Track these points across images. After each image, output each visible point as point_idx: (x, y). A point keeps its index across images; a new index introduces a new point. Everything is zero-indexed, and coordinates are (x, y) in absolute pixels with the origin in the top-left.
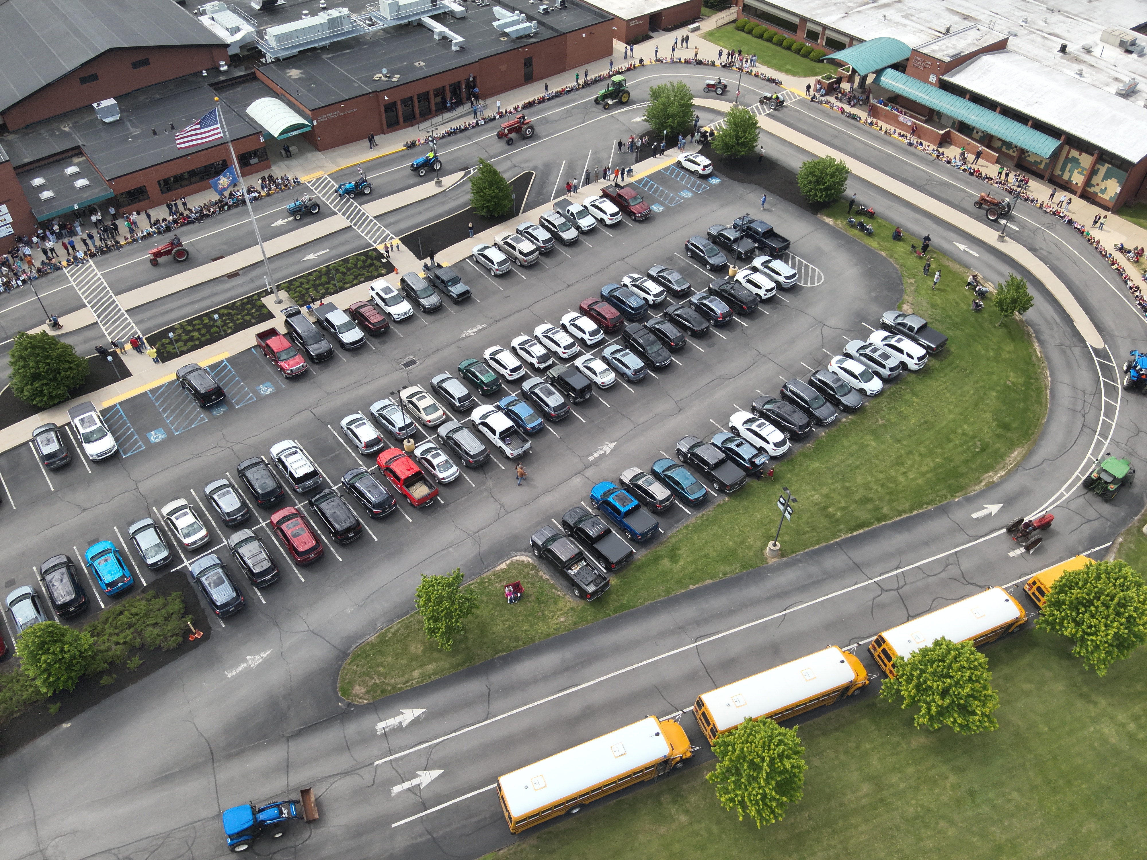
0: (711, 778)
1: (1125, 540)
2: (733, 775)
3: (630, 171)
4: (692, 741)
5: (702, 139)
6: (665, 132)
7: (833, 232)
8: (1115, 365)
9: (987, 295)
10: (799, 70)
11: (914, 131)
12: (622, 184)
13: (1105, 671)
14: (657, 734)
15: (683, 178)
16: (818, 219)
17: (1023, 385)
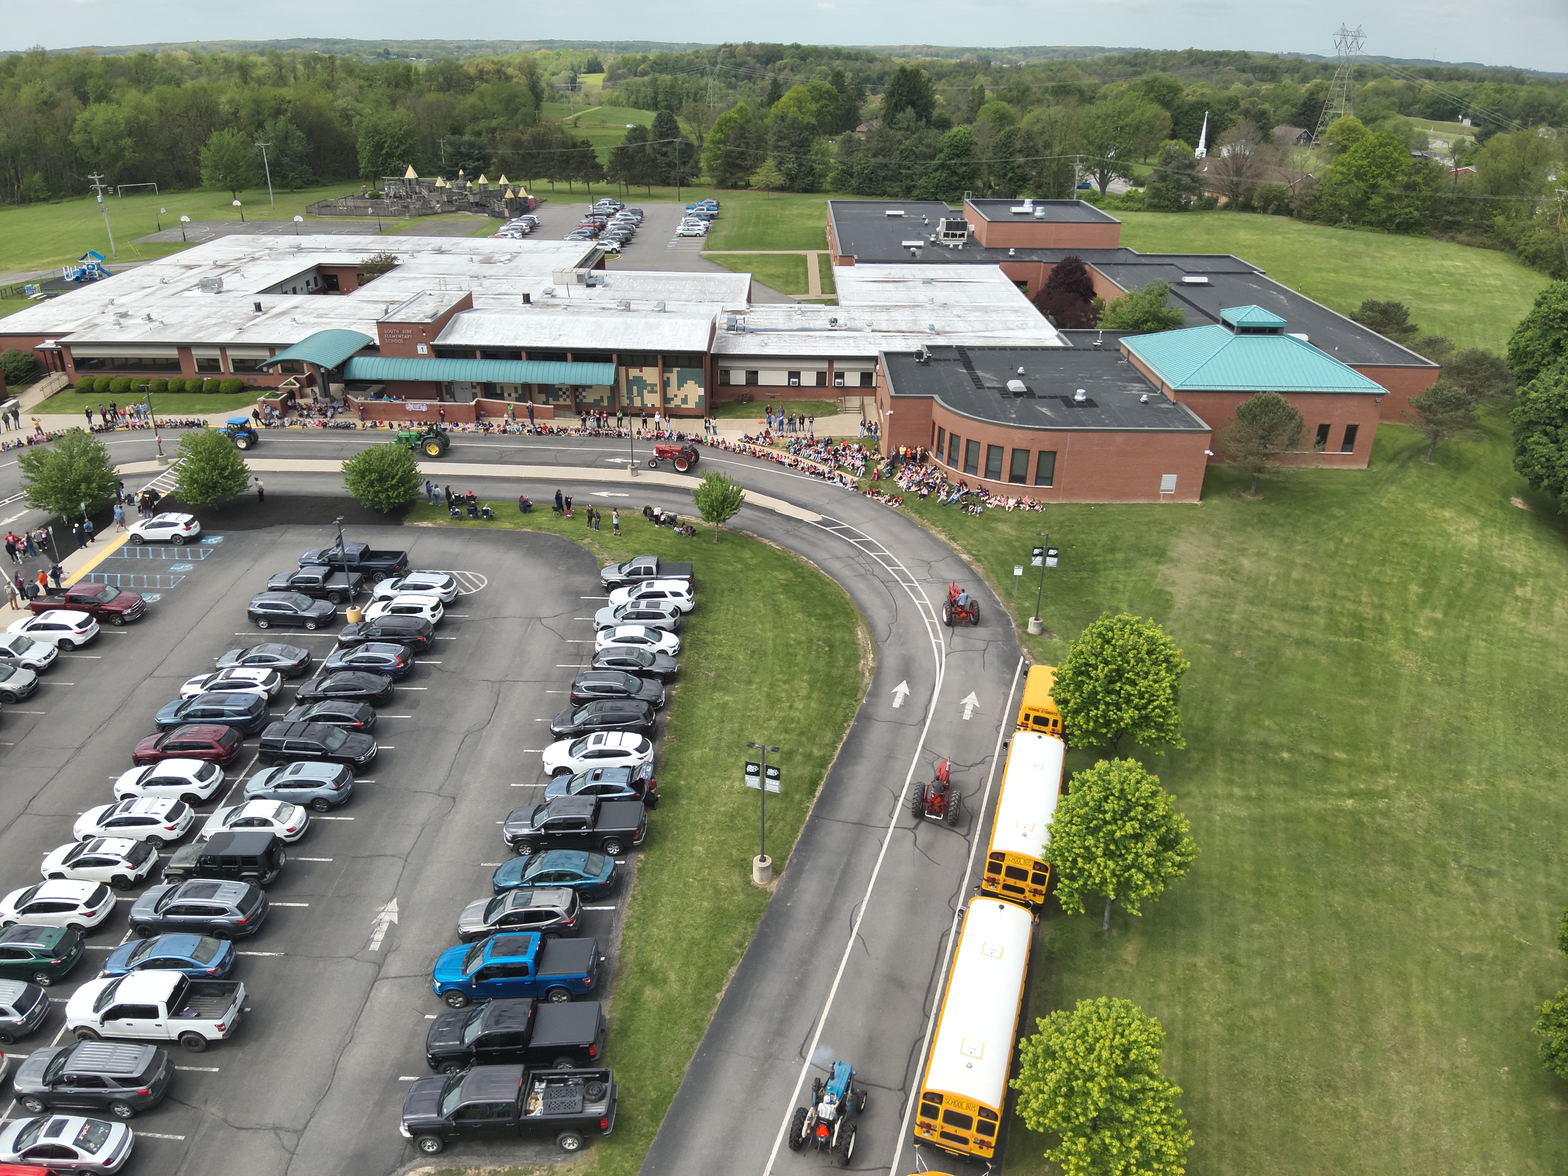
1: (1029, 648)
6: (83, 505)
7: (443, 531)
8: (847, 526)
15: (157, 554)
16: (408, 527)
17: (796, 577)
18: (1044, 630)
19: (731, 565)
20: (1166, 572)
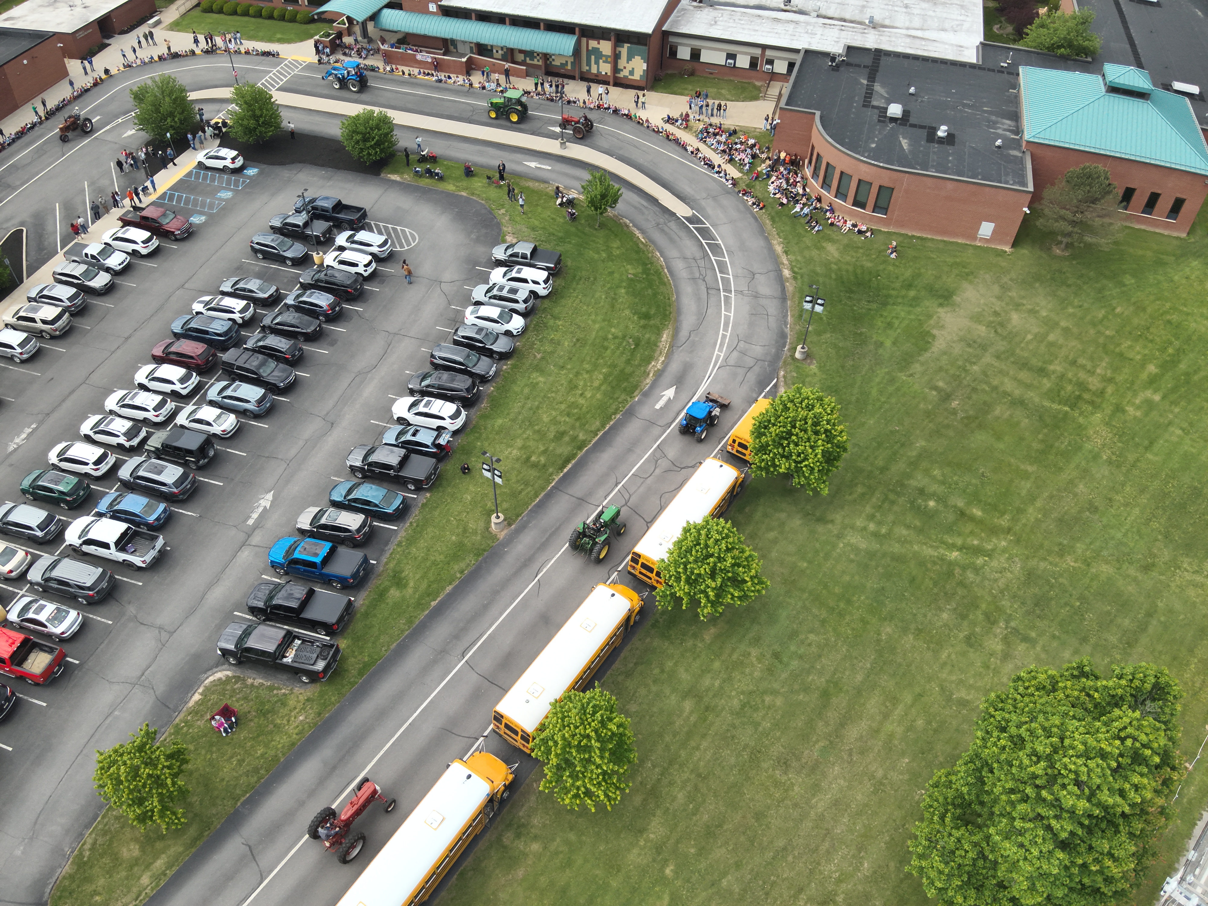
0: (545, 787)
1: (786, 372)
2: (565, 770)
3: (145, 189)
4: (507, 761)
5: (217, 132)
6: (168, 135)
7: (404, 187)
8: (708, 225)
9: (575, 201)
10: (292, 36)
11: (436, 67)
12: (143, 206)
13: (827, 489)
14: (469, 777)
15: (213, 180)
16: (382, 179)
17: (643, 273)
18: (808, 356)
19: (598, 253)
20: (943, 315)
